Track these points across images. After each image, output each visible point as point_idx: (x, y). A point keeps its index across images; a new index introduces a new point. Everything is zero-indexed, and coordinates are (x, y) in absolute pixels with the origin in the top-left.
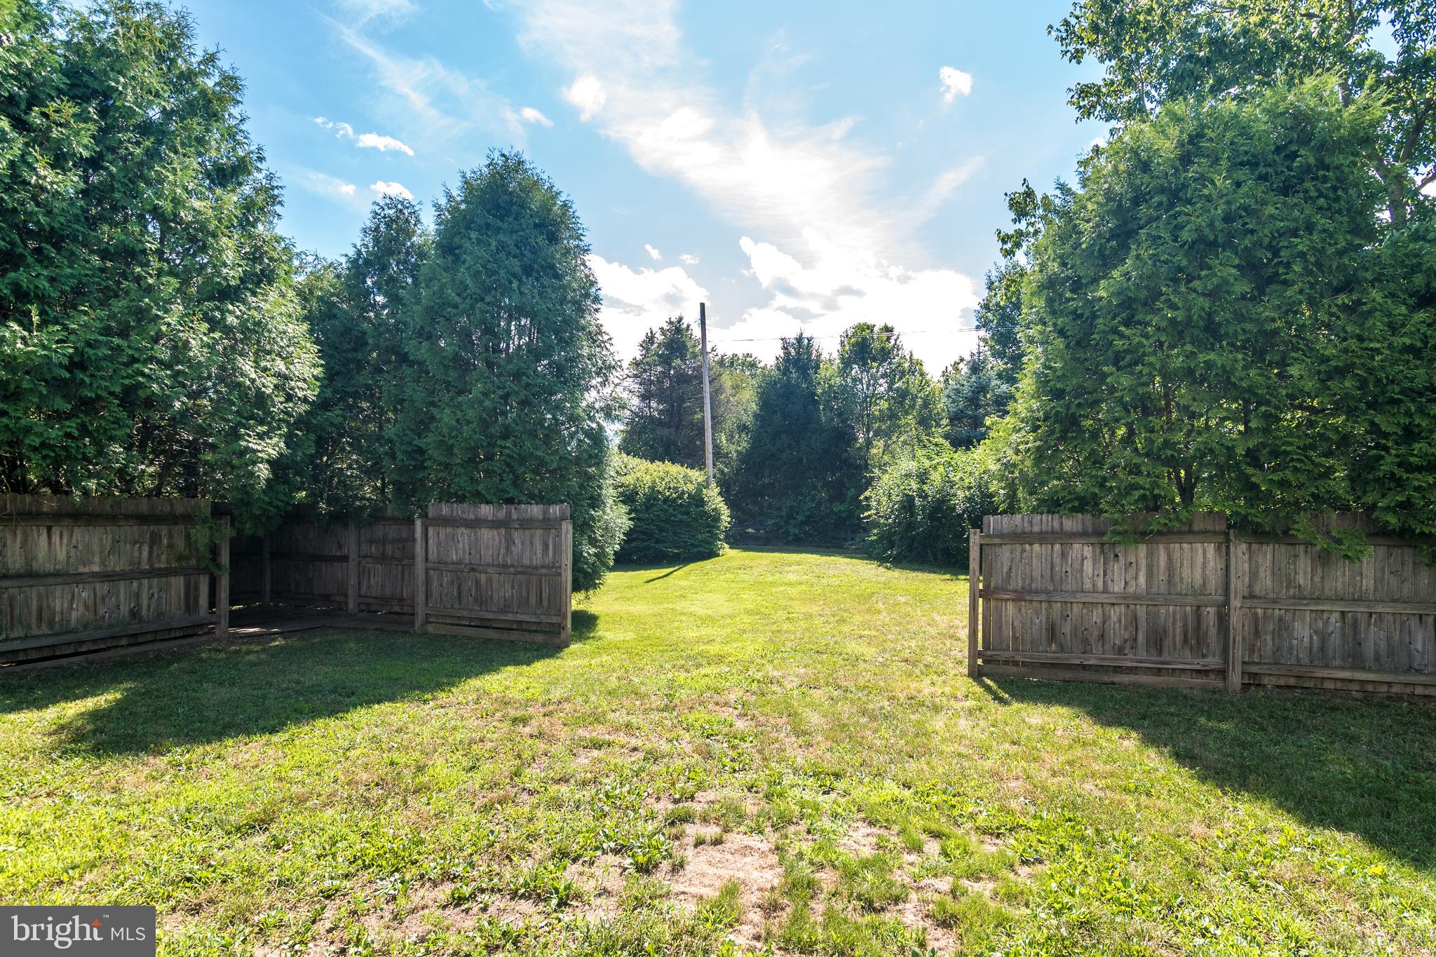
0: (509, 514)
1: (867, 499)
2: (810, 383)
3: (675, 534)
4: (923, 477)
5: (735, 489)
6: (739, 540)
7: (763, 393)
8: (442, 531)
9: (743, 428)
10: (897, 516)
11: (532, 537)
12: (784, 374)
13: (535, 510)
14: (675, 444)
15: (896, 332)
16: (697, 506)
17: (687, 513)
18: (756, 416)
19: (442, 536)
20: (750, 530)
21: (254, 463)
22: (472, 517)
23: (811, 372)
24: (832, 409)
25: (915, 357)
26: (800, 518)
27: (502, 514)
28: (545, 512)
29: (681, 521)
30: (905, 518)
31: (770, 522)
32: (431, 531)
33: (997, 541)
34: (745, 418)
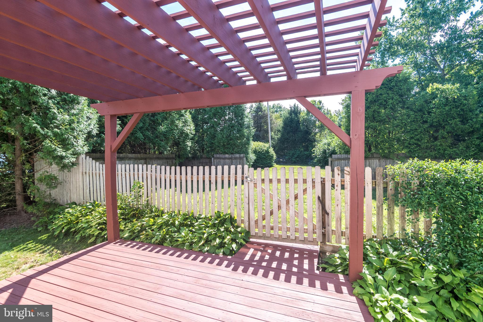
0: (232, 156)
1: (314, 151)
2: (298, 118)
3: (262, 161)
4: (329, 145)
5: (277, 148)
6: (278, 162)
7: (284, 121)
8: (217, 160)
9: (279, 131)
10: (322, 155)
11: (237, 161)
12: (290, 115)
13: (238, 155)
14: (259, 136)
15: (322, 102)
16: (267, 153)
17: (265, 155)
18: (283, 127)
19: (217, 161)
20: (281, 160)
21: (188, 147)
22: (224, 157)
23: (298, 114)
24: (304, 125)
25: (328, 109)
26: (296, 156)
27: (230, 156)
28: (240, 156)
29: (263, 157)
30: (324, 155)
31: (287, 157)
32: (215, 160)
33: (334, 160)
34: (279, 128)
